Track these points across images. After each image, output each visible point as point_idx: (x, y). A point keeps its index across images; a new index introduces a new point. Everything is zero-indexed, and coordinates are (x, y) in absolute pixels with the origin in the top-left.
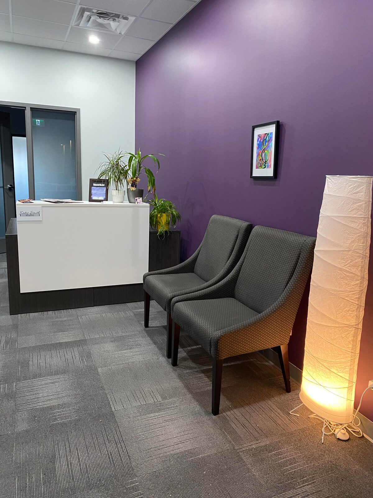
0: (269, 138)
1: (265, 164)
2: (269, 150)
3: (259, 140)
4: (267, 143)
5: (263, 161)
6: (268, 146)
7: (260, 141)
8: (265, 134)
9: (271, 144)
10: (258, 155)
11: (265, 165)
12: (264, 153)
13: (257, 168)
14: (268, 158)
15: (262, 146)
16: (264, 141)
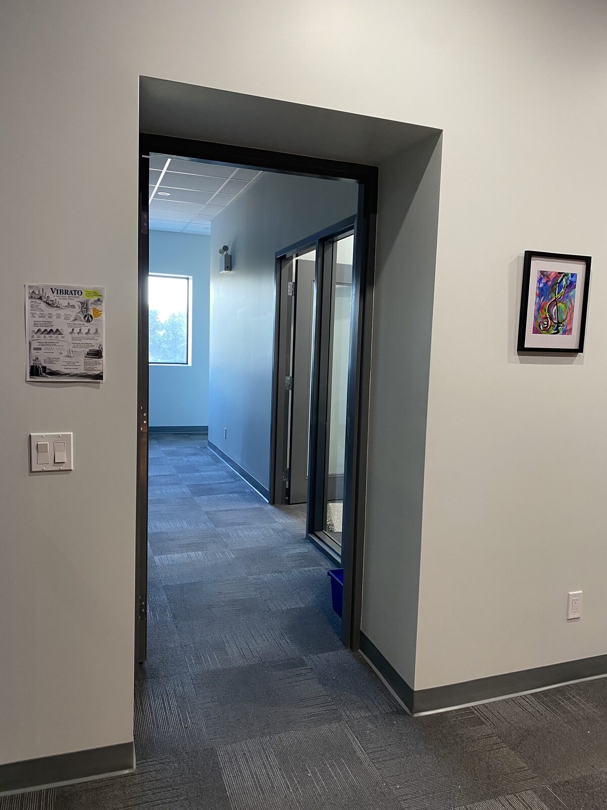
0: (569, 282)
1: (558, 327)
2: (568, 304)
3: (544, 281)
4: (562, 290)
5: (551, 319)
6: (566, 296)
7: (545, 284)
8: (559, 273)
9: (572, 293)
10: (540, 308)
11: (557, 329)
12: (556, 307)
13: (536, 331)
14: (565, 316)
15: (550, 293)
16: (555, 284)
